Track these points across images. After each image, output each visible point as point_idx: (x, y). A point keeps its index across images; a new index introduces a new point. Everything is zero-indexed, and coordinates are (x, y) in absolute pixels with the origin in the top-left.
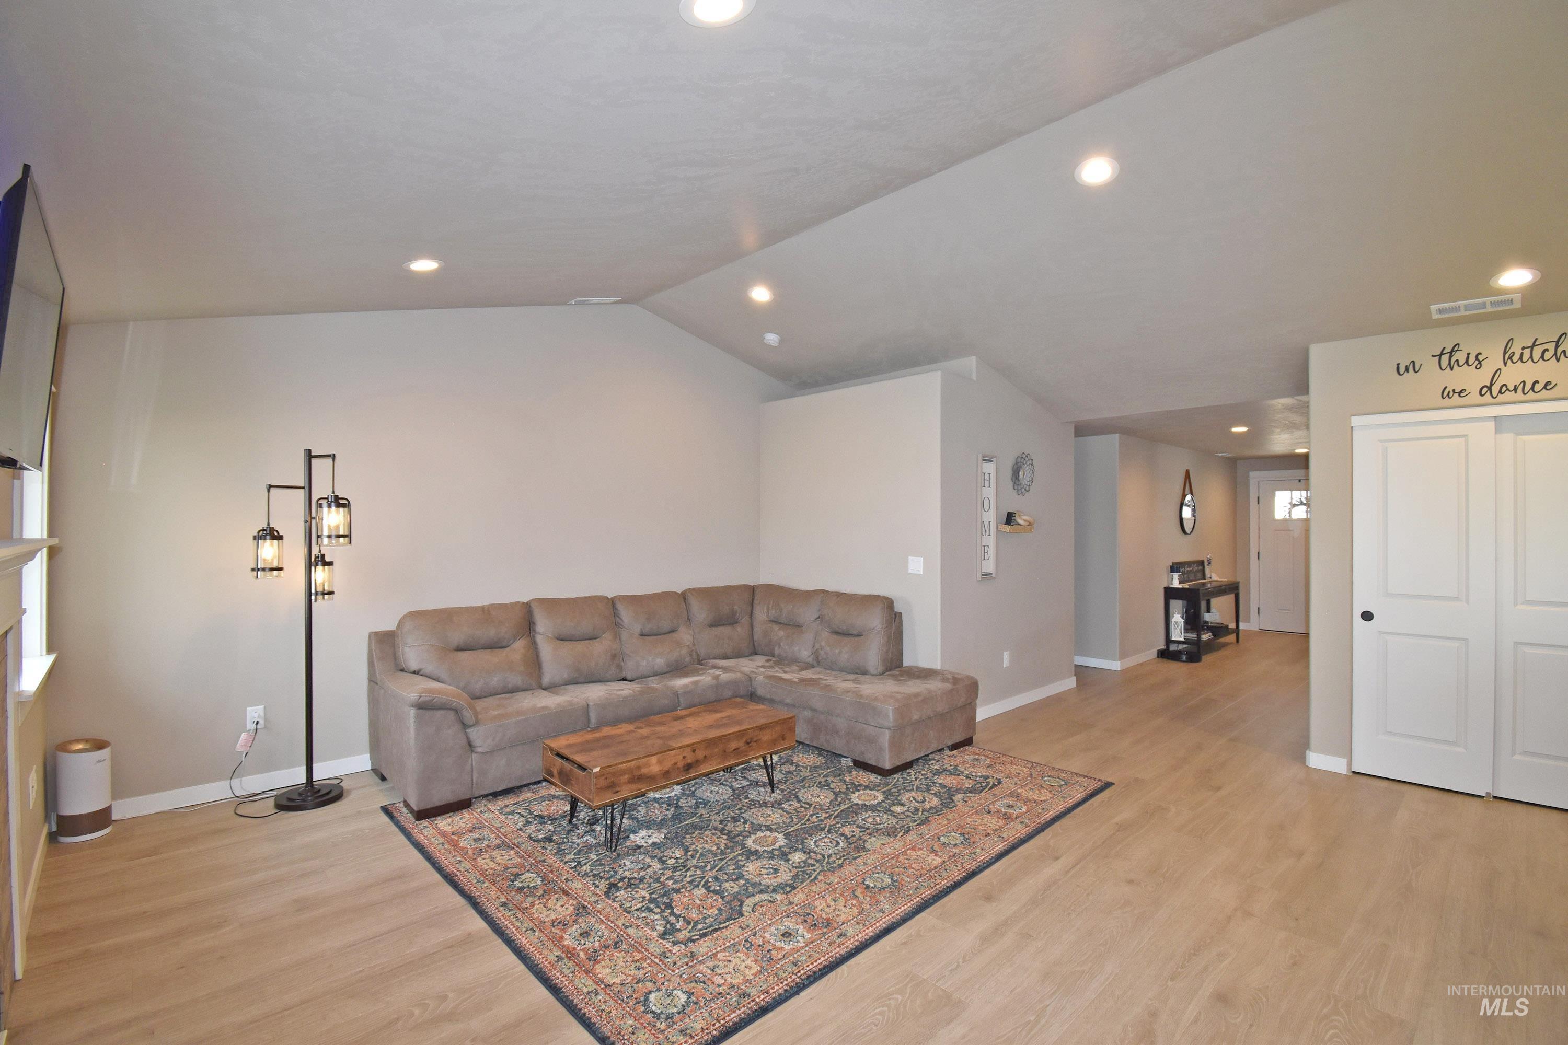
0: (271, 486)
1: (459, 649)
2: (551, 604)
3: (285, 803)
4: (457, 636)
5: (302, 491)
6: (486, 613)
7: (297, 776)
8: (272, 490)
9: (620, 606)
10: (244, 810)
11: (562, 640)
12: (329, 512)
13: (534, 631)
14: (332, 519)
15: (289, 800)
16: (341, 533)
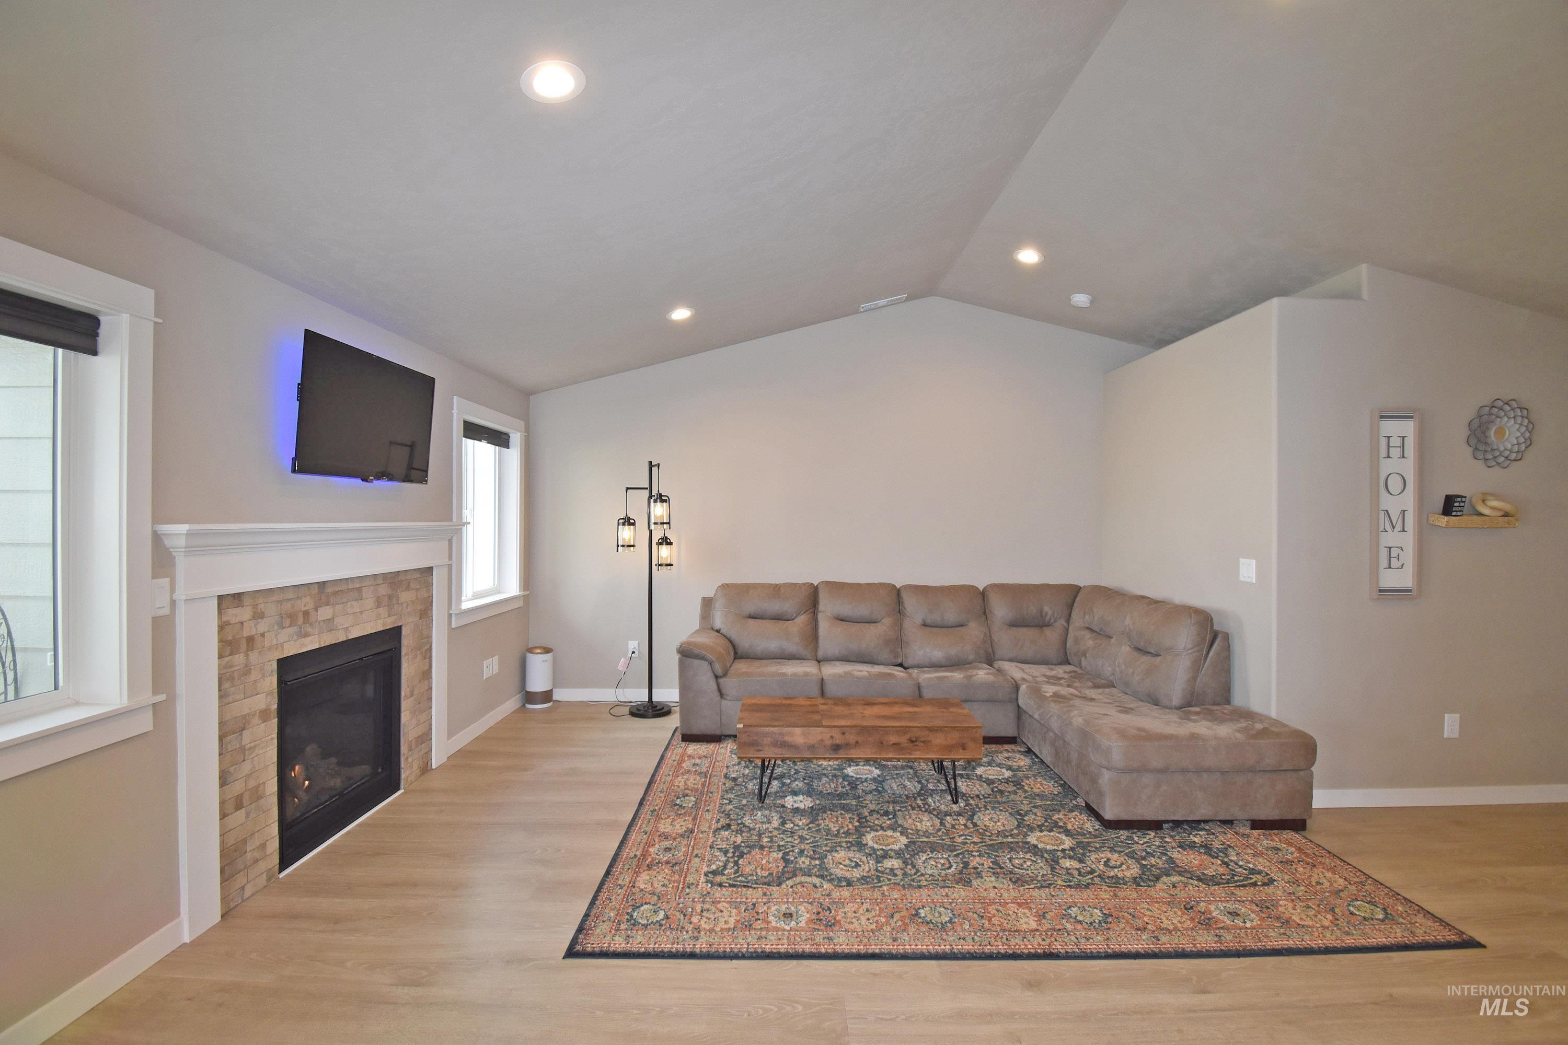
0: (628, 488)
1: (751, 617)
2: (837, 587)
3: (635, 711)
4: (751, 606)
5: (647, 490)
6: (776, 590)
7: (641, 696)
8: (628, 491)
9: (904, 595)
10: (615, 711)
11: (842, 620)
12: (655, 506)
13: (818, 609)
14: (659, 510)
15: (638, 710)
16: (665, 521)
